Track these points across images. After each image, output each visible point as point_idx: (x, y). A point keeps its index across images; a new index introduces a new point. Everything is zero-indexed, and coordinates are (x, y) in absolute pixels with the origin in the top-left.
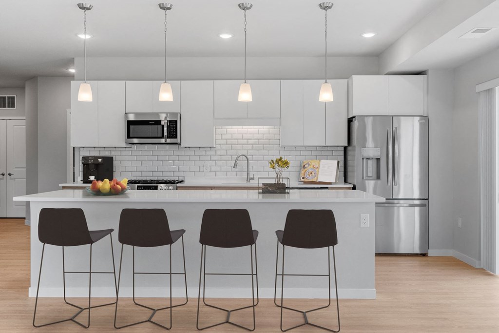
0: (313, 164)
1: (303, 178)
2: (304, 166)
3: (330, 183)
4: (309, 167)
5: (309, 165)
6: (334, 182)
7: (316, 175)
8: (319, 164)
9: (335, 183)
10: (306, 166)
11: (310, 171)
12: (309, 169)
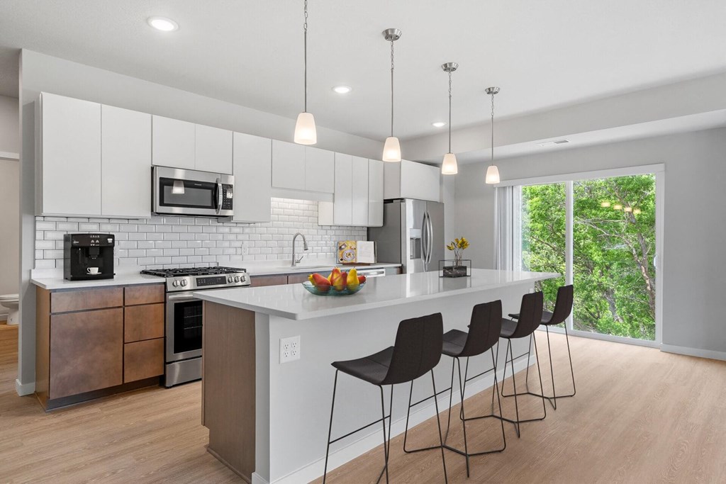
0: (350, 245)
1: (342, 260)
2: (340, 248)
3: (369, 264)
4: (346, 249)
5: (346, 246)
6: (373, 262)
7: (355, 257)
8: (356, 244)
9: (373, 264)
10: (343, 247)
11: (348, 251)
12: (347, 250)
